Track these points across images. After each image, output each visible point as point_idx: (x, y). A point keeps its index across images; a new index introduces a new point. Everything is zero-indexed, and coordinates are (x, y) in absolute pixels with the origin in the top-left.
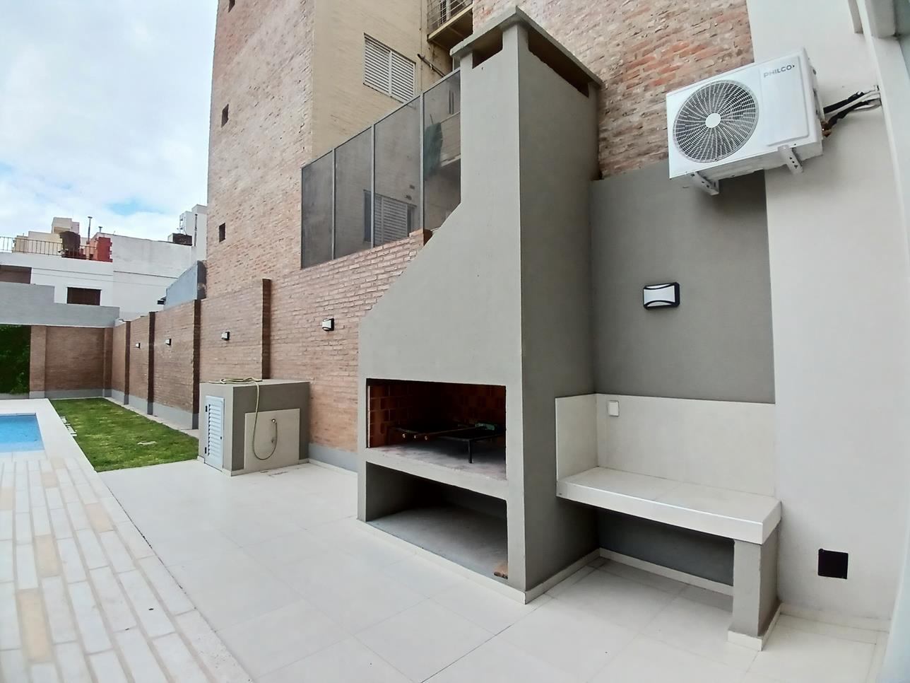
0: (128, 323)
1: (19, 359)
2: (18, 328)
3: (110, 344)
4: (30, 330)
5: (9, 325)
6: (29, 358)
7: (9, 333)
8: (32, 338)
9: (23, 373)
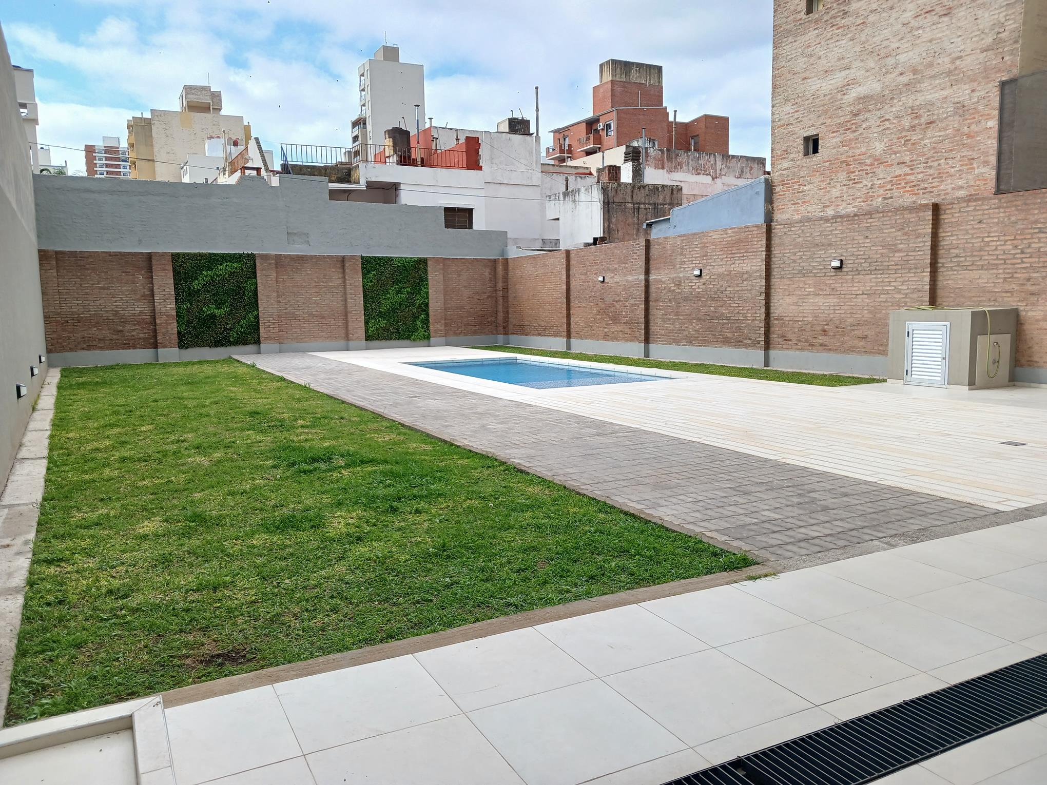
0: (568, 253)
1: (417, 299)
2: (414, 261)
3: (506, 279)
4: (426, 263)
5: (405, 258)
6: (428, 298)
7: (406, 267)
8: (429, 273)
9: (422, 316)
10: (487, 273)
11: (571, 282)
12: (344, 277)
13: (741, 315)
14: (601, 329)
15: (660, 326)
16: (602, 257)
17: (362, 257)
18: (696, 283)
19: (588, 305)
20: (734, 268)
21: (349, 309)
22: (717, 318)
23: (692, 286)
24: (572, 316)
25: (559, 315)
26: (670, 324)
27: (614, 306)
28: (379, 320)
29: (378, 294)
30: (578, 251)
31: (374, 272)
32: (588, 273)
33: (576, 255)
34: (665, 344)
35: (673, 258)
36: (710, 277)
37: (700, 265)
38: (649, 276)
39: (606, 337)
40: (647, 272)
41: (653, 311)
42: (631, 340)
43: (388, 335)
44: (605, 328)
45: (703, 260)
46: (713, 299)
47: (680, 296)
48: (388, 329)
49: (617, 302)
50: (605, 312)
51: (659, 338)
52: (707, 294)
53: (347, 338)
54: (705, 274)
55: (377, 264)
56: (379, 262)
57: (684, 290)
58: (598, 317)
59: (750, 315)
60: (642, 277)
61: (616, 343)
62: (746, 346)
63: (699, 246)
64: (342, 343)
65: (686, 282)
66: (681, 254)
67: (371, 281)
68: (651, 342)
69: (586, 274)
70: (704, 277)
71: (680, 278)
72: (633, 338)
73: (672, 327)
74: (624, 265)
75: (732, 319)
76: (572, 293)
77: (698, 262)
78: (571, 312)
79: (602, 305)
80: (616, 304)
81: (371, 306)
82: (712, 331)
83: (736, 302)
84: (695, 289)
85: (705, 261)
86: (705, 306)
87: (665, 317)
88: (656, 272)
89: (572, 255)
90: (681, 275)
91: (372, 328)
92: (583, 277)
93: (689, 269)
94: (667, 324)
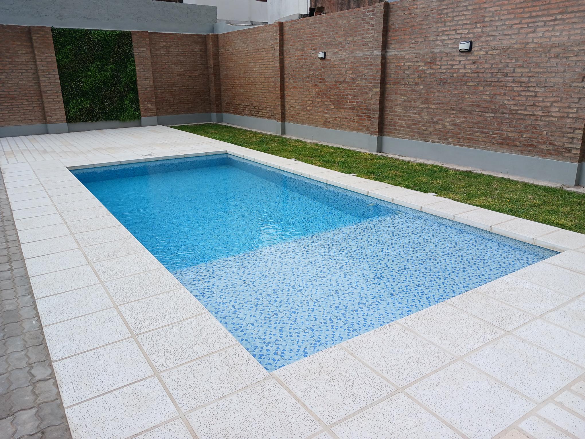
0: (281, 25)
1: (124, 77)
2: (116, 35)
3: (217, 56)
4: (131, 37)
5: (106, 31)
6: (135, 76)
7: (107, 42)
8: (134, 49)
9: (131, 95)
10: (197, 49)
11: (285, 59)
12: (33, 52)
13: (539, 108)
14: (321, 114)
15: (400, 116)
16: (322, 29)
17: (53, 29)
18: (460, 61)
19: (305, 85)
20: (533, 38)
21: (43, 88)
22: (493, 111)
23: (453, 65)
24: (286, 97)
25: (272, 95)
26: (415, 113)
27: (337, 88)
28: (81, 101)
29: (77, 72)
30: (293, 22)
31: (70, 47)
32: (305, 49)
33: (290, 28)
34: (406, 138)
35: (424, 27)
36: (487, 53)
37: (470, 36)
38: (386, 52)
39: (326, 123)
40: (385, 46)
41: (391, 96)
42: (358, 130)
43: (93, 116)
44: (326, 113)
45: (476, 27)
46: (489, 84)
47: (433, 79)
48: (93, 110)
49: (341, 83)
50: (325, 95)
51: (399, 130)
52: (478, 76)
53: (45, 120)
54: (476, 49)
55: (72, 37)
56: (74, 35)
57: (441, 71)
58: (317, 100)
59: (557, 110)
60: (378, 53)
61: (338, 131)
62: (543, 153)
63: (470, 8)
64: (40, 126)
65: (444, 59)
66: (439, 21)
67: (67, 57)
68: (385, 133)
69: (302, 50)
70: (476, 53)
71: (436, 53)
72: (361, 127)
73: (417, 117)
74: (351, 38)
75: (521, 114)
76: (286, 72)
77: (466, 31)
78: (286, 92)
79: (322, 86)
80: (340, 86)
81: (70, 84)
82: (483, 128)
83: (531, 89)
84: (458, 69)
85: (480, 30)
86: (474, 93)
87: (409, 104)
88: (397, 45)
89: (286, 28)
90: (436, 50)
91: (74, 108)
92: (299, 53)
93: (450, 42)
94: (410, 113)
